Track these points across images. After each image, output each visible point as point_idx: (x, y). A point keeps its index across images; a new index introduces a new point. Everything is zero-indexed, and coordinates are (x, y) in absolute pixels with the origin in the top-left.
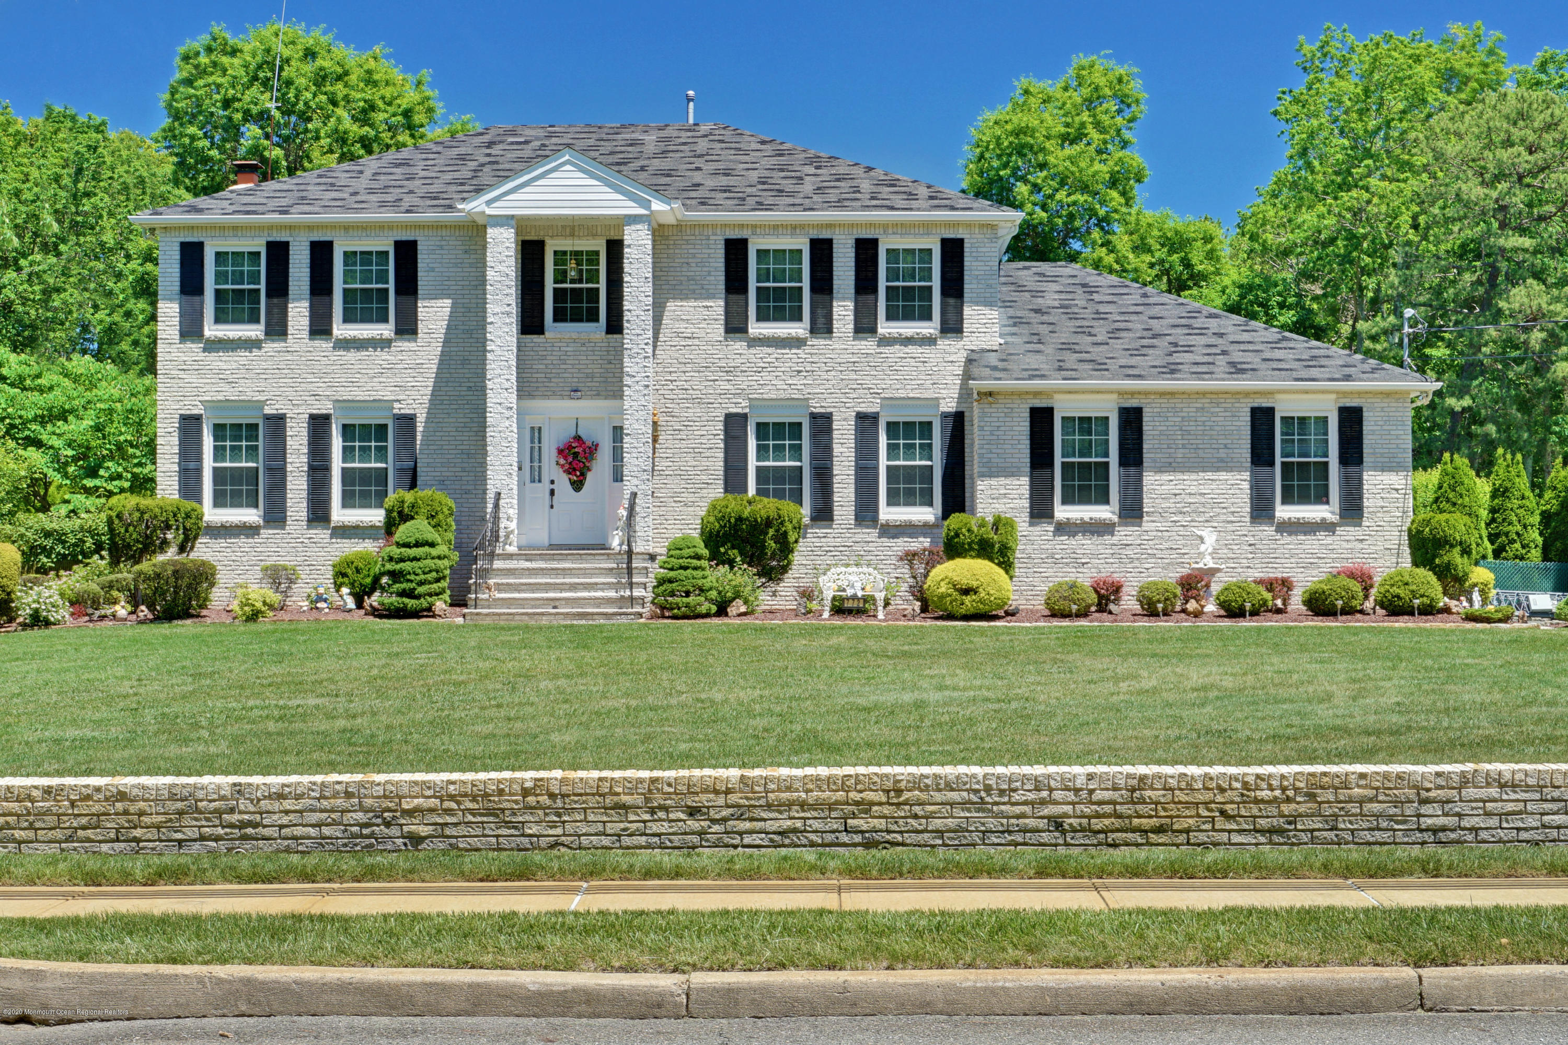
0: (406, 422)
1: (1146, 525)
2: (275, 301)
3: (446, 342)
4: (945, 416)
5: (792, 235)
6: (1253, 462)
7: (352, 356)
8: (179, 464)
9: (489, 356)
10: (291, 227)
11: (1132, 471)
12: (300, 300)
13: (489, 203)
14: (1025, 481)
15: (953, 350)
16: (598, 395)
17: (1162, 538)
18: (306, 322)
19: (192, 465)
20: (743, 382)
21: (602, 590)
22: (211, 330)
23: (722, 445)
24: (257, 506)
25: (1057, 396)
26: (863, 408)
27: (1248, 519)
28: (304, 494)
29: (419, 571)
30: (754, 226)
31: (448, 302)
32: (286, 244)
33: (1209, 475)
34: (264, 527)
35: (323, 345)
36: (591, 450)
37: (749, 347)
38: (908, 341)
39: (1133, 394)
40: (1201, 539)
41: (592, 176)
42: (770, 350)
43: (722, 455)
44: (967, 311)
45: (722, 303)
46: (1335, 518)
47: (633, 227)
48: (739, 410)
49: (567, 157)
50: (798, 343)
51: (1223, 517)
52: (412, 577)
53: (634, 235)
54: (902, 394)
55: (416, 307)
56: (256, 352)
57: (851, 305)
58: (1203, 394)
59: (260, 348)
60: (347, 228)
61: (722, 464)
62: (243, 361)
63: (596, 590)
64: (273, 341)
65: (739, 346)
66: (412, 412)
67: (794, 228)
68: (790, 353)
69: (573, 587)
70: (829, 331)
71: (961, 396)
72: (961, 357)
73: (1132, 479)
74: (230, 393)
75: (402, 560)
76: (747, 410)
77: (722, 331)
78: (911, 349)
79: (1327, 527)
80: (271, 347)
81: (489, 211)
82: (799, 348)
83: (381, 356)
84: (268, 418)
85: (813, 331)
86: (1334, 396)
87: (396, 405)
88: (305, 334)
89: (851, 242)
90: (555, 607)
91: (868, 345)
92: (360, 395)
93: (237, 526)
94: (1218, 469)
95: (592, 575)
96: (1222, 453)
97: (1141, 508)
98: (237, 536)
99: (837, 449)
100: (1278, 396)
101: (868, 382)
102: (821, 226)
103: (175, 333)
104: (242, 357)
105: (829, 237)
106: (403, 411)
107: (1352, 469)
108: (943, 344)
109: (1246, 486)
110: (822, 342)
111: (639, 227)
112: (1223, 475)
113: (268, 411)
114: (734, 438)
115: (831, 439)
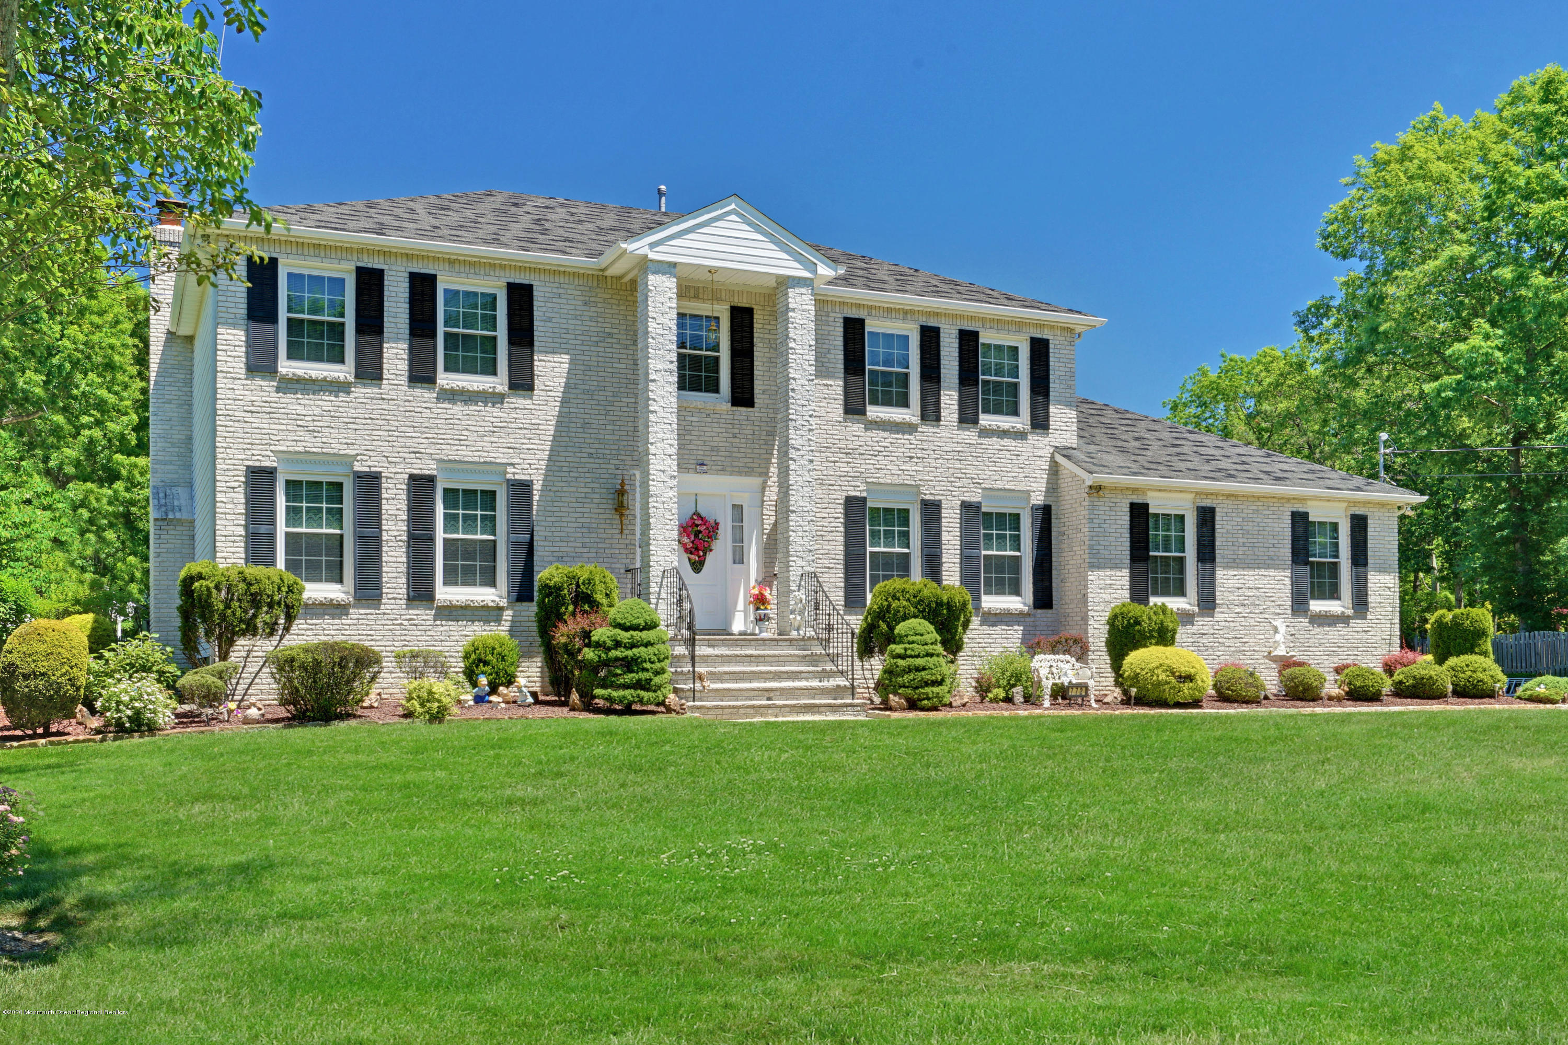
0: (521, 490)
1: (1218, 616)
2: (368, 338)
3: (565, 401)
4: (1035, 508)
5: (904, 319)
6: (1293, 561)
7: (458, 409)
8: (246, 527)
9: (652, 417)
10: (385, 254)
11: (1208, 566)
12: (397, 340)
13: (652, 245)
14: (1126, 573)
15: (1041, 445)
16: (723, 470)
17: (1229, 628)
18: (404, 366)
19: (263, 529)
20: (862, 465)
21: (807, 679)
22: (286, 367)
23: (842, 529)
24: (341, 581)
25: (1150, 494)
26: (968, 497)
27: (1289, 612)
28: (403, 568)
29: (654, 658)
30: (870, 307)
31: (566, 358)
32: (381, 272)
33: (1263, 572)
34: (355, 607)
35: (425, 394)
36: (713, 529)
37: (866, 429)
38: (1003, 434)
39: (1207, 494)
40: (1276, 630)
41: (758, 229)
42: (886, 434)
43: (842, 539)
44: (1052, 409)
45: (841, 383)
46: (1350, 612)
47: (797, 290)
48: (858, 494)
49: (733, 206)
50: (909, 428)
51: (1272, 610)
52: (647, 665)
53: (798, 299)
54: (999, 485)
55: (532, 361)
56: (342, 397)
57: (955, 395)
58: (1258, 497)
59: (348, 393)
60: (452, 262)
61: (842, 548)
62: (327, 406)
63: (800, 679)
64: (365, 385)
65: (857, 428)
66: (527, 478)
67: (907, 314)
68: (903, 438)
69: (777, 676)
70: (938, 419)
71: (1048, 491)
72: (1047, 452)
73: (1208, 573)
74: (310, 443)
75: (632, 646)
76: (864, 494)
77: (841, 411)
78: (1006, 442)
79: (1343, 619)
80: (361, 392)
81: (652, 256)
82: (910, 434)
83: (493, 413)
84: (359, 476)
85: (924, 417)
86: (1345, 505)
87: (510, 469)
88: (404, 380)
89: (955, 333)
90: (769, 699)
91: (970, 435)
92: (468, 455)
93: (321, 604)
94: (1268, 567)
95: (784, 663)
96: (1271, 552)
97: (1214, 601)
98: (321, 616)
99: (945, 537)
100: (1309, 503)
101: (972, 471)
102: (929, 314)
103: (240, 367)
104: (326, 401)
105: (936, 325)
106: (517, 477)
107: (1361, 569)
108: (1033, 439)
109: (1288, 581)
110: (931, 429)
111: (803, 290)
112: (1272, 572)
113: (358, 467)
114: (854, 522)
115: (940, 527)
